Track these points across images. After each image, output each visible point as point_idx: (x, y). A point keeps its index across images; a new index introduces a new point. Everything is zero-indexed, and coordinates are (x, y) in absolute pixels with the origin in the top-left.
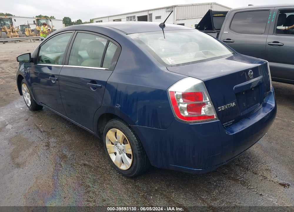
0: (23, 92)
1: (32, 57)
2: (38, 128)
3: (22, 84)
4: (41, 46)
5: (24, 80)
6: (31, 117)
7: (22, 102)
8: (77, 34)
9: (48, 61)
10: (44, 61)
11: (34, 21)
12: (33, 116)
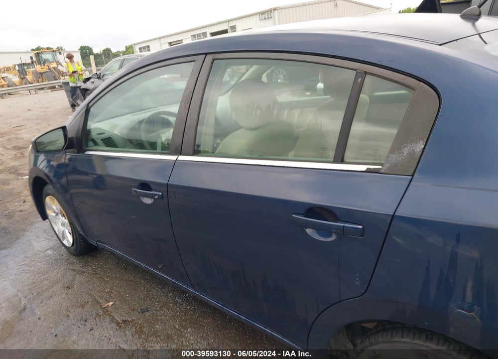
0: (50, 213)
1: (69, 135)
2: (105, 310)
3: (44, 196)
4: (90, 105)
5: (49, 188)
6: (77, 276)
7: (45, 232)
8: (212, 63)
9: (110, 142)
10: (99, 142)
11: (31, 58)
12: (84, 272)
